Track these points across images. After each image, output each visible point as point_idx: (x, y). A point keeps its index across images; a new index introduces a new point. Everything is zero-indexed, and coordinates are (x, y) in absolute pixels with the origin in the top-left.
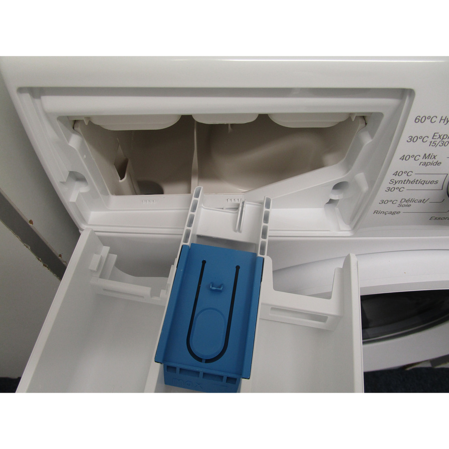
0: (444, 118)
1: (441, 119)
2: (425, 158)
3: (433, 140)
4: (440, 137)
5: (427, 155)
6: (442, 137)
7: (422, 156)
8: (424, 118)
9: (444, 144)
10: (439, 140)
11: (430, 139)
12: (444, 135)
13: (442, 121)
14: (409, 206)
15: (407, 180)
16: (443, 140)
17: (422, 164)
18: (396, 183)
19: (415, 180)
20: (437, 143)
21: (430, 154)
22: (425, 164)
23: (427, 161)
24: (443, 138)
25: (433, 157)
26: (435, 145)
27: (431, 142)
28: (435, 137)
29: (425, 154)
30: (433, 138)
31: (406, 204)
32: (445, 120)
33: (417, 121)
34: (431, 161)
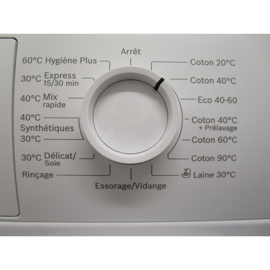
0: (48, 59)
1: (46, 60)
2: (47, 99)
3: (47, 80)
4: (52, 76)
5: (47, 95)
6: (53, 76)
7: (42, 96)
8: (30, 60)
9: (58, 83)
10: (52, 80)
11: (43, 79)
12: (55, 75)
13: (48, 62)
14: (58, 164)
15: (38, 126)
16: (56, 79)
17: (45, 105)
18: (28, 130)
19: (48, 126)
20: (51, 82)
21: (49, 94)
22: (49, 106)
23: (50, 101)
24: (55, 78)
25: (53, 97)
26: (51, 85)
27: (45, 81)
28: (47, 77)
29: (44, 94)
30: (45, 78)
31: (53, 160)
32: (50, 60)
33: (25, 61)
34: (53, 102)
